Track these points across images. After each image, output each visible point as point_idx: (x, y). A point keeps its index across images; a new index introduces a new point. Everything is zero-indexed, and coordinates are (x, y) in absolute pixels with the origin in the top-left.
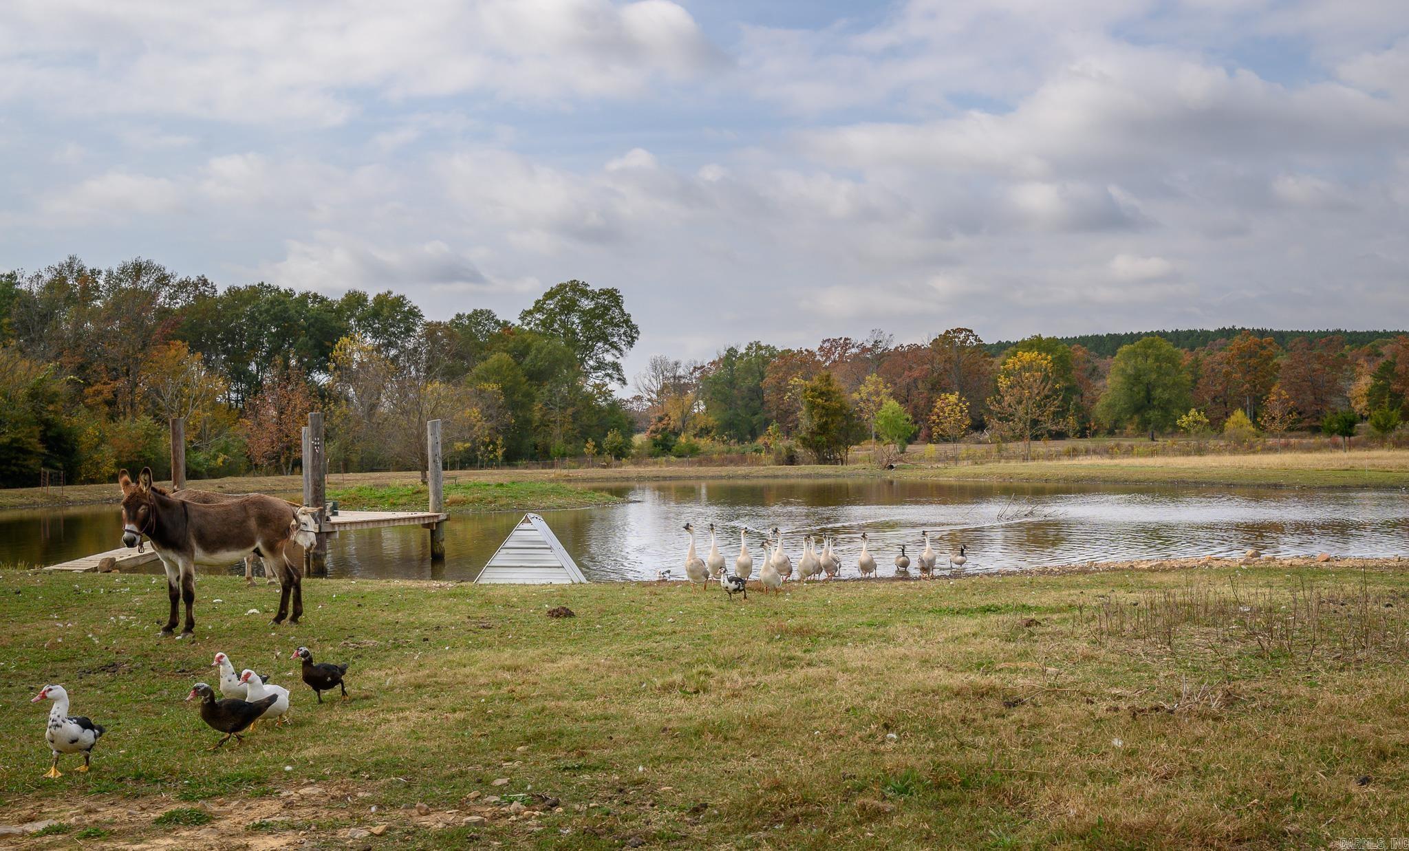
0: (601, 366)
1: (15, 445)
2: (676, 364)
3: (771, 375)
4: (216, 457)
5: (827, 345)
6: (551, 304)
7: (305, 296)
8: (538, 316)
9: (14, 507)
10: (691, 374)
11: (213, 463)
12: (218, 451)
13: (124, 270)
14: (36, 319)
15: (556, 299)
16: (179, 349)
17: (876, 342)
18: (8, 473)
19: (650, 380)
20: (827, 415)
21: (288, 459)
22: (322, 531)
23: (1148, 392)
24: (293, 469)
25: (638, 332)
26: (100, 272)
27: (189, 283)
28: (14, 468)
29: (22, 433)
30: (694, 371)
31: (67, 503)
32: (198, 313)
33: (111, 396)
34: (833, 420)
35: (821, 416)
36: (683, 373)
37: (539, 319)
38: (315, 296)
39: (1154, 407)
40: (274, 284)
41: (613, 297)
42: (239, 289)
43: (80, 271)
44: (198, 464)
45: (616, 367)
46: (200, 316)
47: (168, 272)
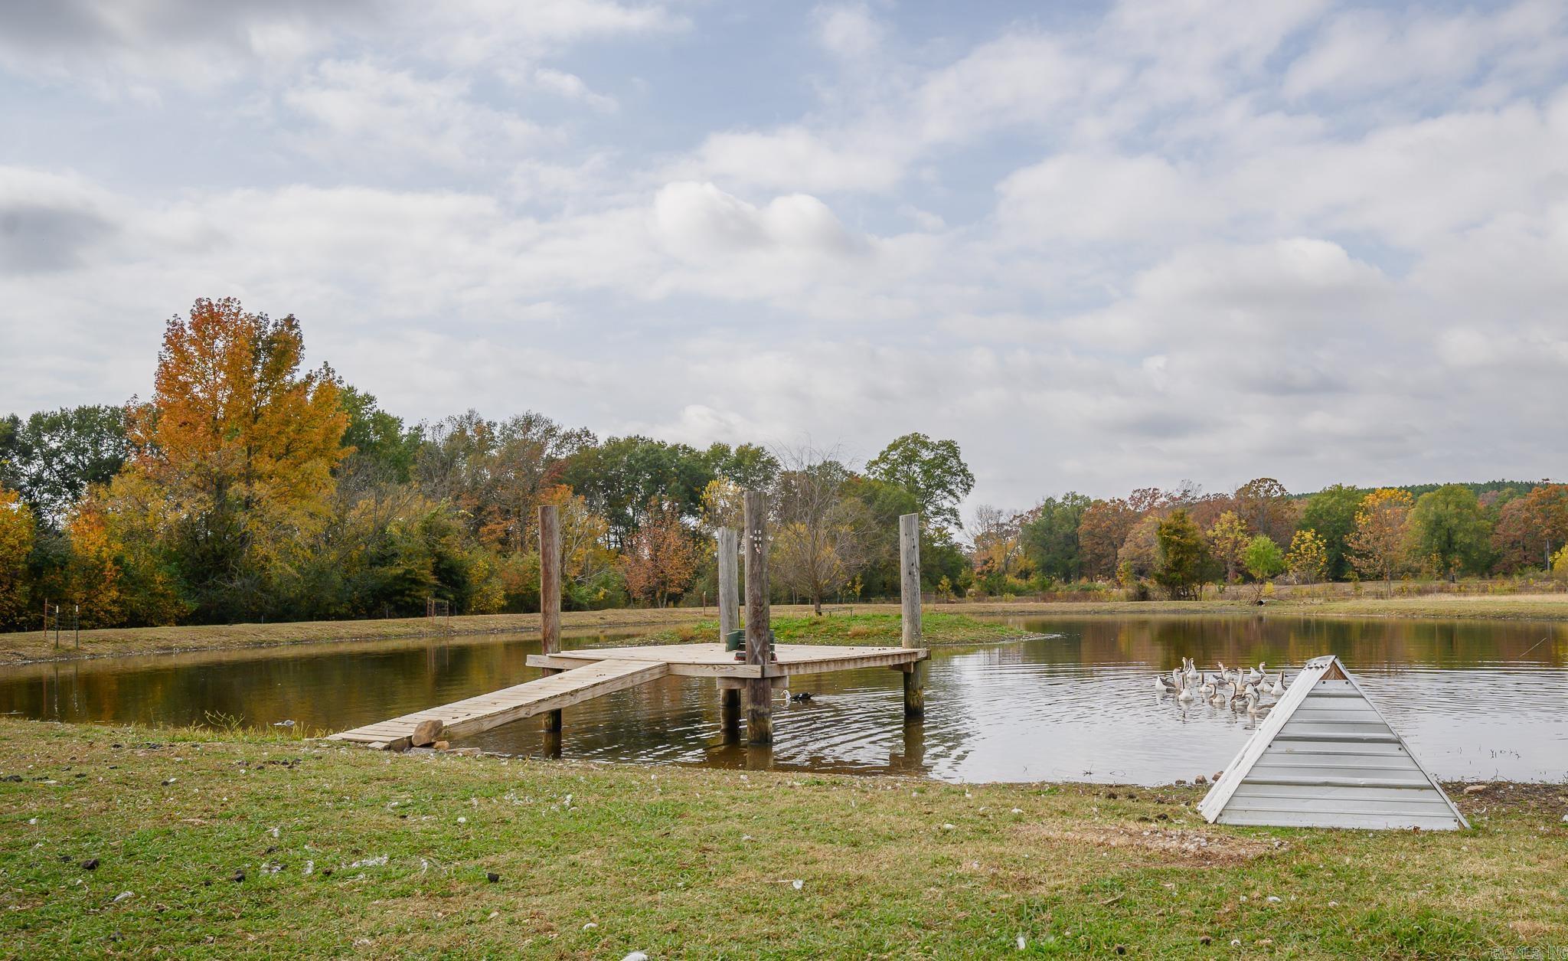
0: (939, 512)
1: (408, 576)
2: (999, 512)
3: (1086, 522)
4: (597, 591)
5: (1137, 495)
6: (894, 455)
7: (676, 447)
8: (882, 466)
9: (399, 636)
10: (1011, 521)
11: (594, 597)
12: (600, 585)
13: (516, 422)
14: (438, 465)
15: (899, 451)
16: (565, 491)
17: (1185, 491)
18: (402, 603)
19: (976, 528)
20: (1182, 552)
21: (663, 594)
22: (766, 675)
23: (1449, 537)
24: (667, 604)
25: (973, 480)
26: (495, 424)
27: (572, 435)
28: (408, 599)
29: (415, 565)
30: (1014, 519)
31: (450, 633)
32: (582, 461)
33: (502, 535)
34: (1188, 557)
35: (1177, 554)
36: (1005, 522)
37: (883, 469)
38: (685, 447)
39: (1455, 550)
40: (648, 436)
41: (951, 448)
42: (618, 440)
43: (480, 422)
44: (581, 598)
45: (953, 512)
46: (583, 463)
47: (555, 424)
